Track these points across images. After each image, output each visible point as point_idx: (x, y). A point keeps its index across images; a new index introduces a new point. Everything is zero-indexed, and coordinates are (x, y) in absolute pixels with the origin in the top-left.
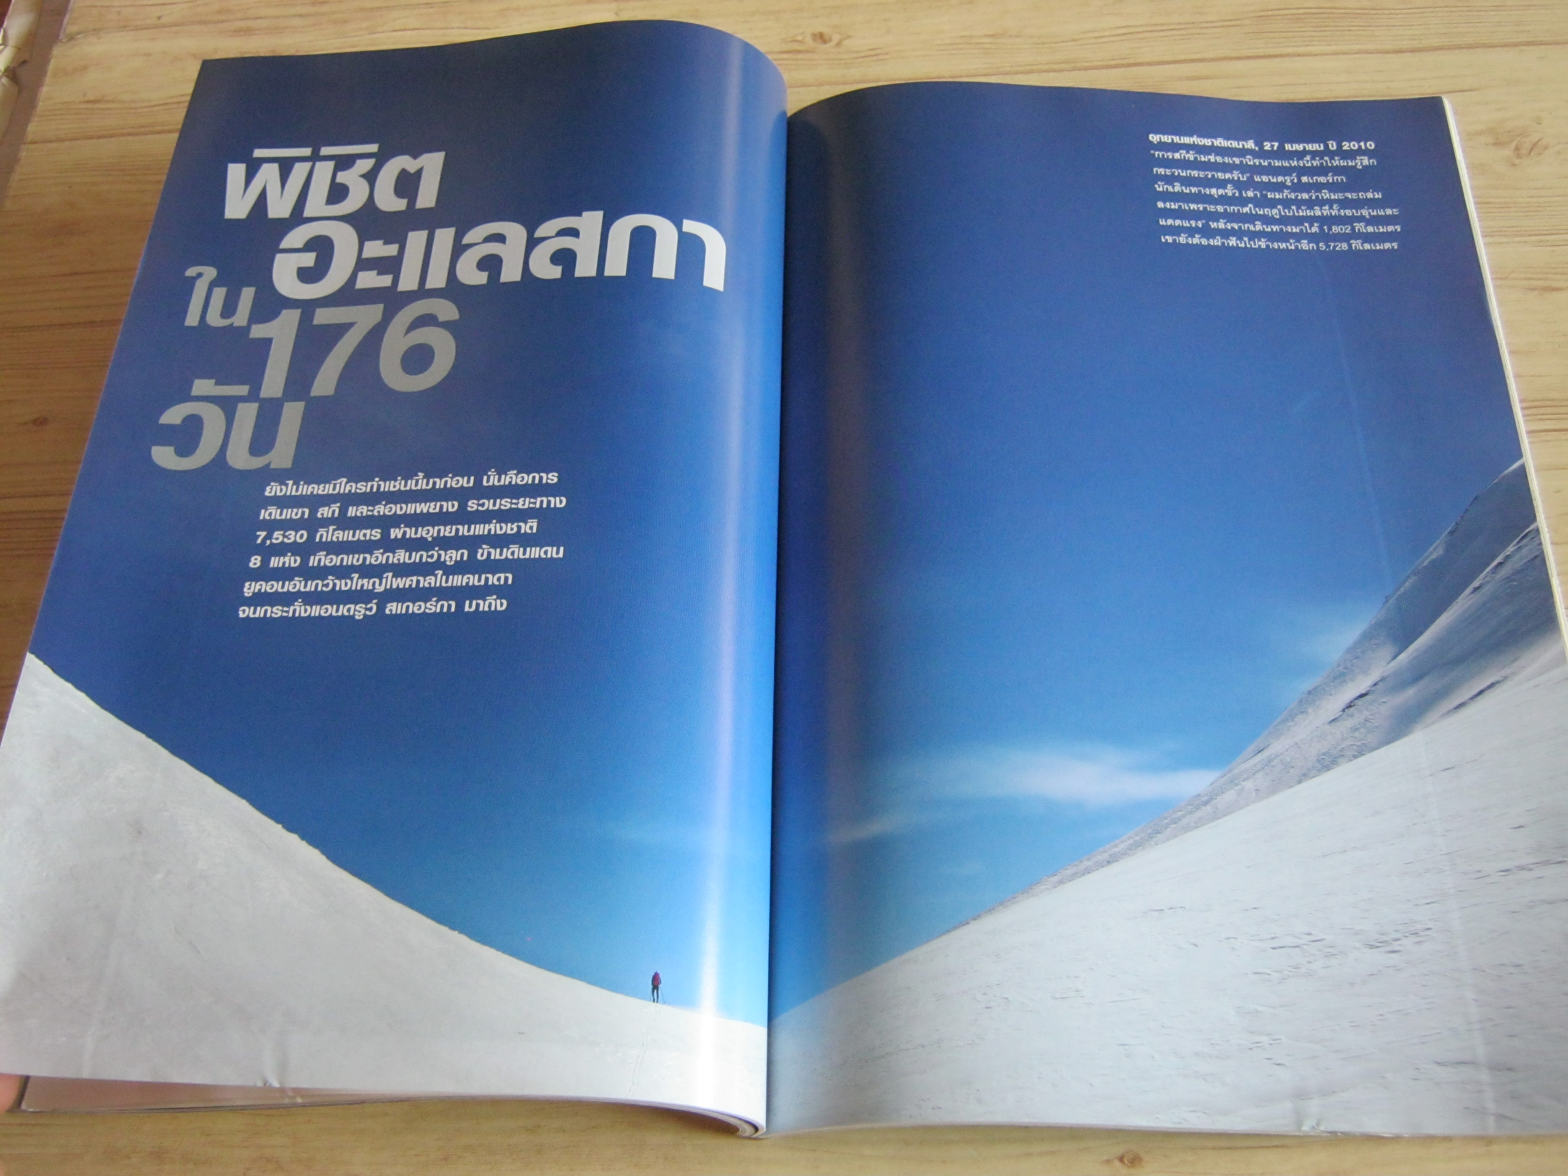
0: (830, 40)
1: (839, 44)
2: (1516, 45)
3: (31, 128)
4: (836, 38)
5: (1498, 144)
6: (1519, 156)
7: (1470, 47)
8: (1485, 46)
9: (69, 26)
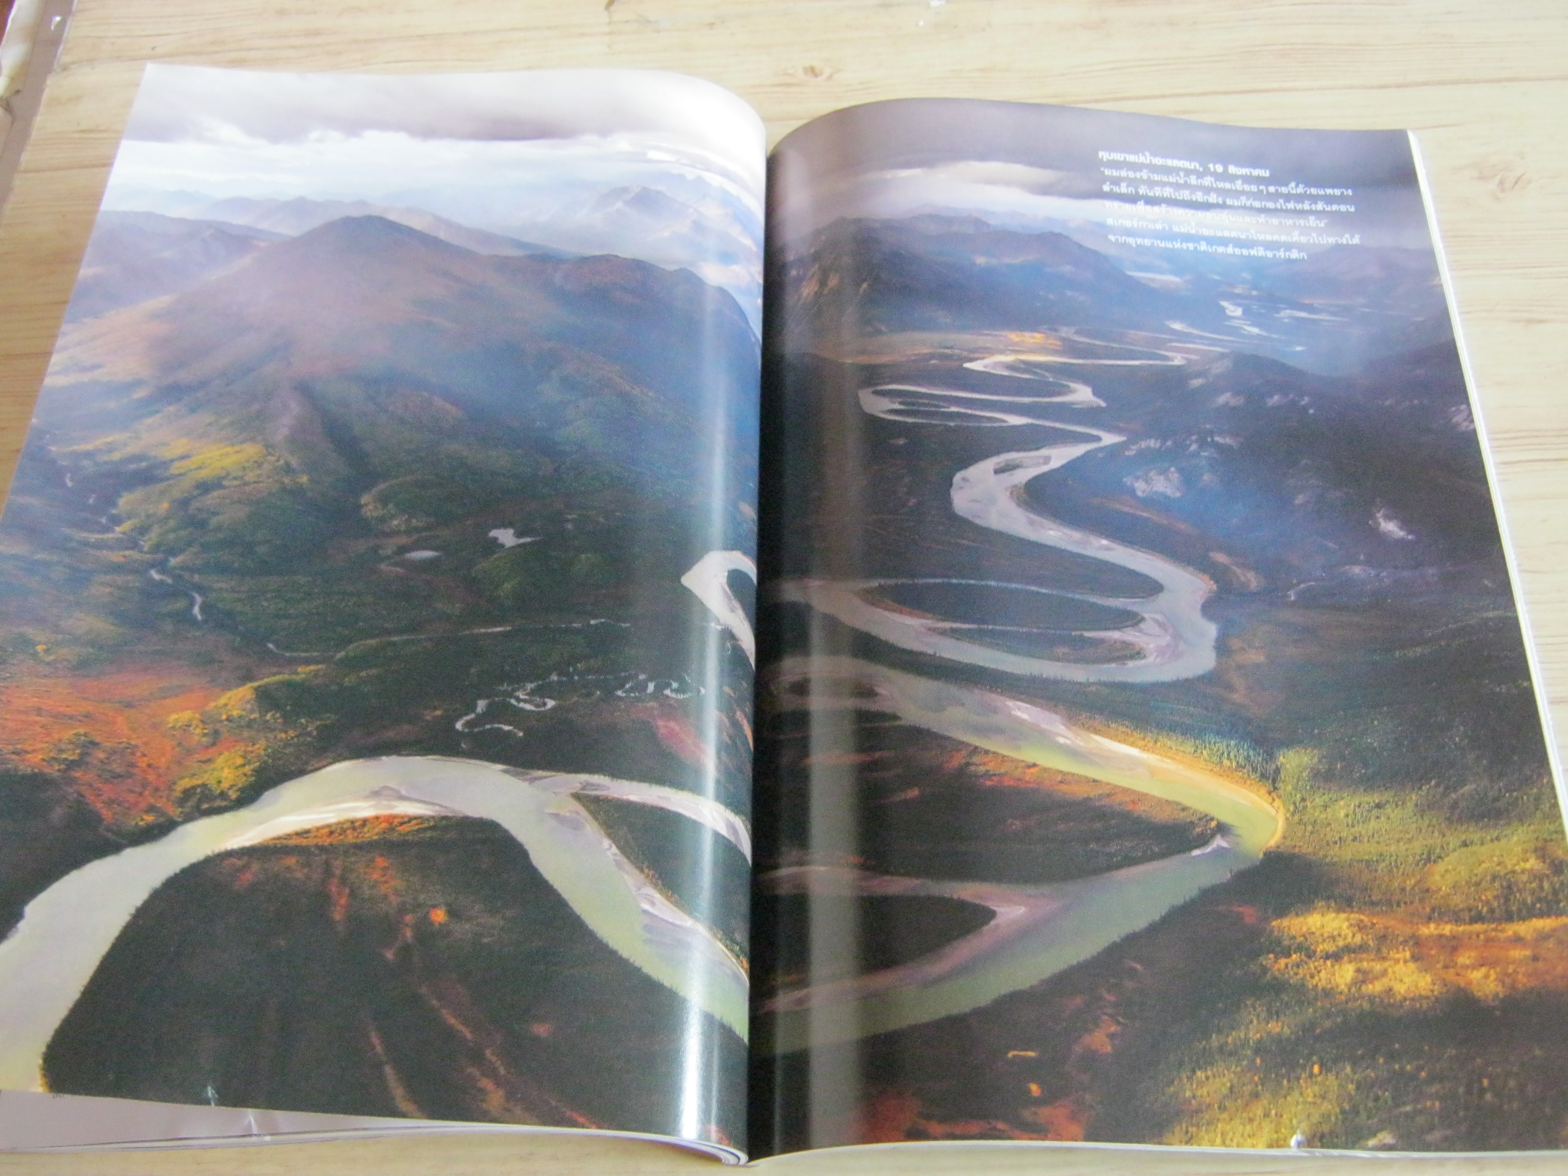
0: (821, 73)
1: (830, 77)
2: (1499, 81)
3: (25, 157)
4: (827, 72)
5: (1482, 178)
6: (1503, 191)
7: (1455, 82)
8: (1467, 82)
9: (63, 57)
